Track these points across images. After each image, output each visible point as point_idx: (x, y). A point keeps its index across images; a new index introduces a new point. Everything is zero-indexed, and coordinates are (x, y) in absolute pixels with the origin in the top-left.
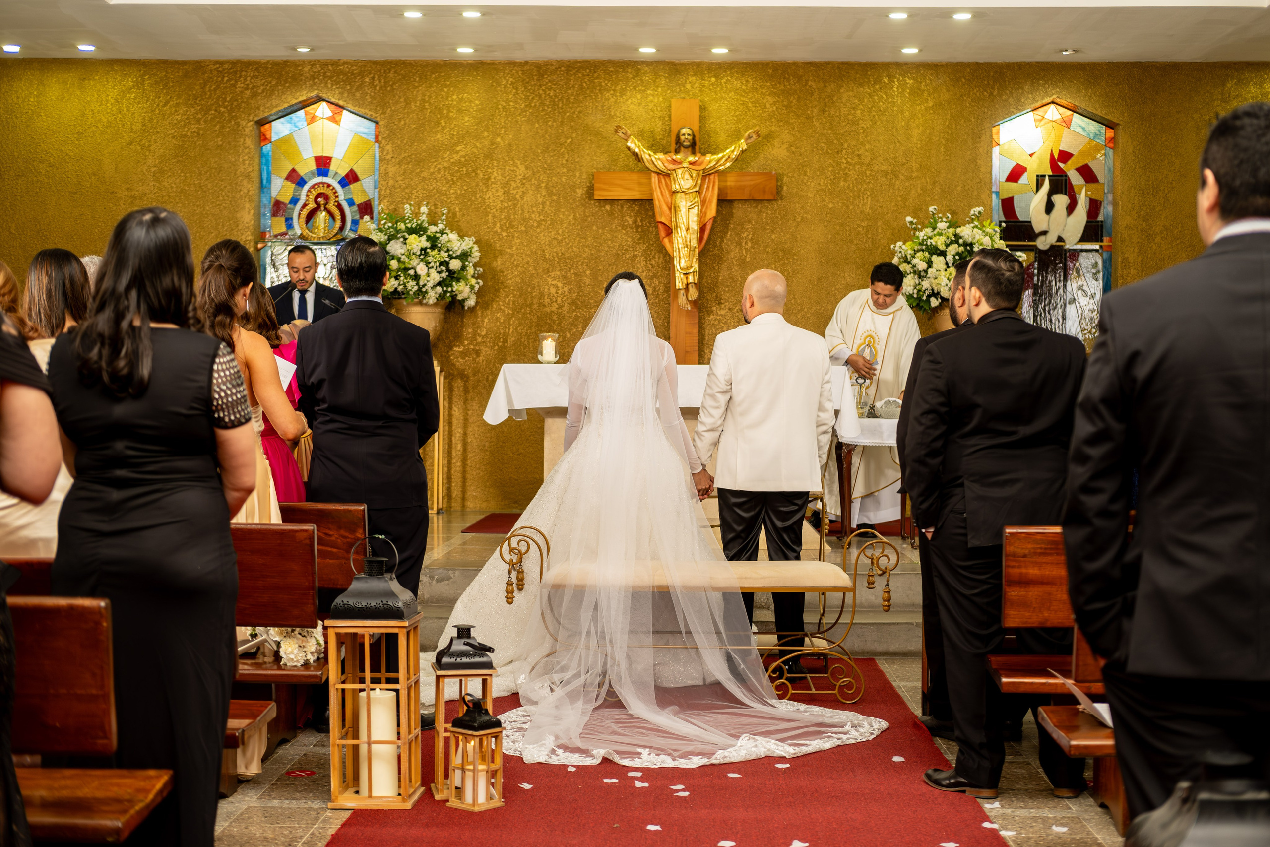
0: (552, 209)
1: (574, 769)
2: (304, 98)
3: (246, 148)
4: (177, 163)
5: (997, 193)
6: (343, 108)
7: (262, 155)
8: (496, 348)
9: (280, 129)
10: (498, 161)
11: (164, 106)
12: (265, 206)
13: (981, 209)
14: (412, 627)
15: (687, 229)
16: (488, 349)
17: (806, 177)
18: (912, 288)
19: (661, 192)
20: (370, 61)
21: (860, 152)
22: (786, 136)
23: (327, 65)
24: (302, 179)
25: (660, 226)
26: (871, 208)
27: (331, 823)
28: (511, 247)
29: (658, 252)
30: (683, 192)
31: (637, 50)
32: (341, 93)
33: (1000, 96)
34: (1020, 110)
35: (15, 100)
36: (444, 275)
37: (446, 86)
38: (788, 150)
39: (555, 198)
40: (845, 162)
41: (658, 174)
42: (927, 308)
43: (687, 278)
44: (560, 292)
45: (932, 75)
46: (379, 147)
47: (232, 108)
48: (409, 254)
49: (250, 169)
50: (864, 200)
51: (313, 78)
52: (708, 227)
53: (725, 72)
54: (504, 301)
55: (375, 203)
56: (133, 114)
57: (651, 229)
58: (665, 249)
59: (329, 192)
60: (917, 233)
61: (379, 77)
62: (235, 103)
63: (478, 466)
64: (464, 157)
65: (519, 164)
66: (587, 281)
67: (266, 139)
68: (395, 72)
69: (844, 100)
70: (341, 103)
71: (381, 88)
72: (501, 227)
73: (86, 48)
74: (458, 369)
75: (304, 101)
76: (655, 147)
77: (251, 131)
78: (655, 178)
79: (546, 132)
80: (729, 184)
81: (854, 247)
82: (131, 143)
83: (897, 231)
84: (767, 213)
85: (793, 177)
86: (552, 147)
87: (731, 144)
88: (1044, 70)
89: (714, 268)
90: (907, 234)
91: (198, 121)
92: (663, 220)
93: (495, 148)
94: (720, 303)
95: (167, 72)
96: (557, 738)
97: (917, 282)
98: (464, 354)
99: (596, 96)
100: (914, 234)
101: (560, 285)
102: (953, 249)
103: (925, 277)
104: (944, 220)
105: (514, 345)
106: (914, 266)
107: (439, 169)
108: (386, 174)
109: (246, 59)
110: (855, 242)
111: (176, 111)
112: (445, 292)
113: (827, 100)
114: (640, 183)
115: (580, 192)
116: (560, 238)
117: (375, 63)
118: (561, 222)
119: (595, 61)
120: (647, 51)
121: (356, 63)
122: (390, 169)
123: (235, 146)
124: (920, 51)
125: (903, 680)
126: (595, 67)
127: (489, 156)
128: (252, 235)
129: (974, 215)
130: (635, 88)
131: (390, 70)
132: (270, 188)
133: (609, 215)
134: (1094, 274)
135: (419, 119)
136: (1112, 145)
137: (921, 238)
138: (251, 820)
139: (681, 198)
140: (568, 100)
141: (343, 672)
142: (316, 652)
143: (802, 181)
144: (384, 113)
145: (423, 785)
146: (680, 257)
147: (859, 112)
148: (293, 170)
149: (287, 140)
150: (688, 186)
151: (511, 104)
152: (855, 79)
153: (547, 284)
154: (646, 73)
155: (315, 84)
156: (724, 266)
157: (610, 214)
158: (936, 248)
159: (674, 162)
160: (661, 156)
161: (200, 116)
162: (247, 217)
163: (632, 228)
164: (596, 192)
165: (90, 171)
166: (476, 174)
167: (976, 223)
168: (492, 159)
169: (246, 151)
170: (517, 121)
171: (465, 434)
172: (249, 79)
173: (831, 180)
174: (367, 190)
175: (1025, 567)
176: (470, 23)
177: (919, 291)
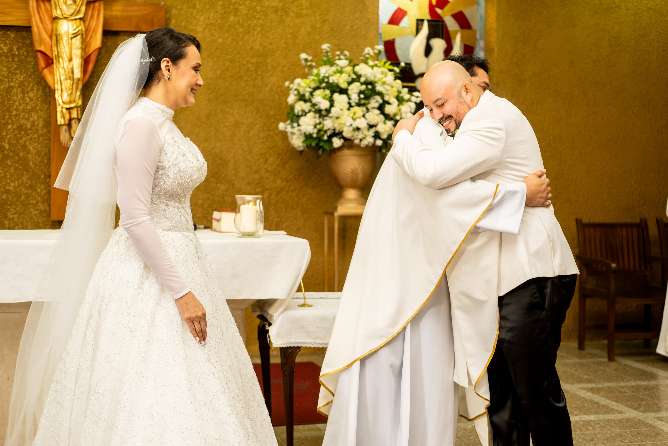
5: (382, 35)
15: (70, 60)
17: (195, 11)
18: (312, 127)
19: (40, 18)
25: (39, 55)
26: (261, 44)
29: (37, 84)
30: (65, 18)
42: (328, 148)
43: (70, 113)
50: (253, 36)
52: (93, 59)
57: (29, 59)
58: (45, 81)
60: (315, 71)
78: (32, 2)
80: (114, 13)
83: (286, 69)
85: (181, 9)
92: (42, 49)
97: (318, 121)
102: (355, 89)
103: (326, 116)
104: (342, 57)
106: (314, 105)
110: (245, 78)
114: (16, 8)
129: (368, 54)
137: (322, 75)
139: (63, 24)
146: (62, 90)
150: (72, 11)
158: (337, 86)
163: (7, 57)
173: (221, 14)
177: (319, 131)
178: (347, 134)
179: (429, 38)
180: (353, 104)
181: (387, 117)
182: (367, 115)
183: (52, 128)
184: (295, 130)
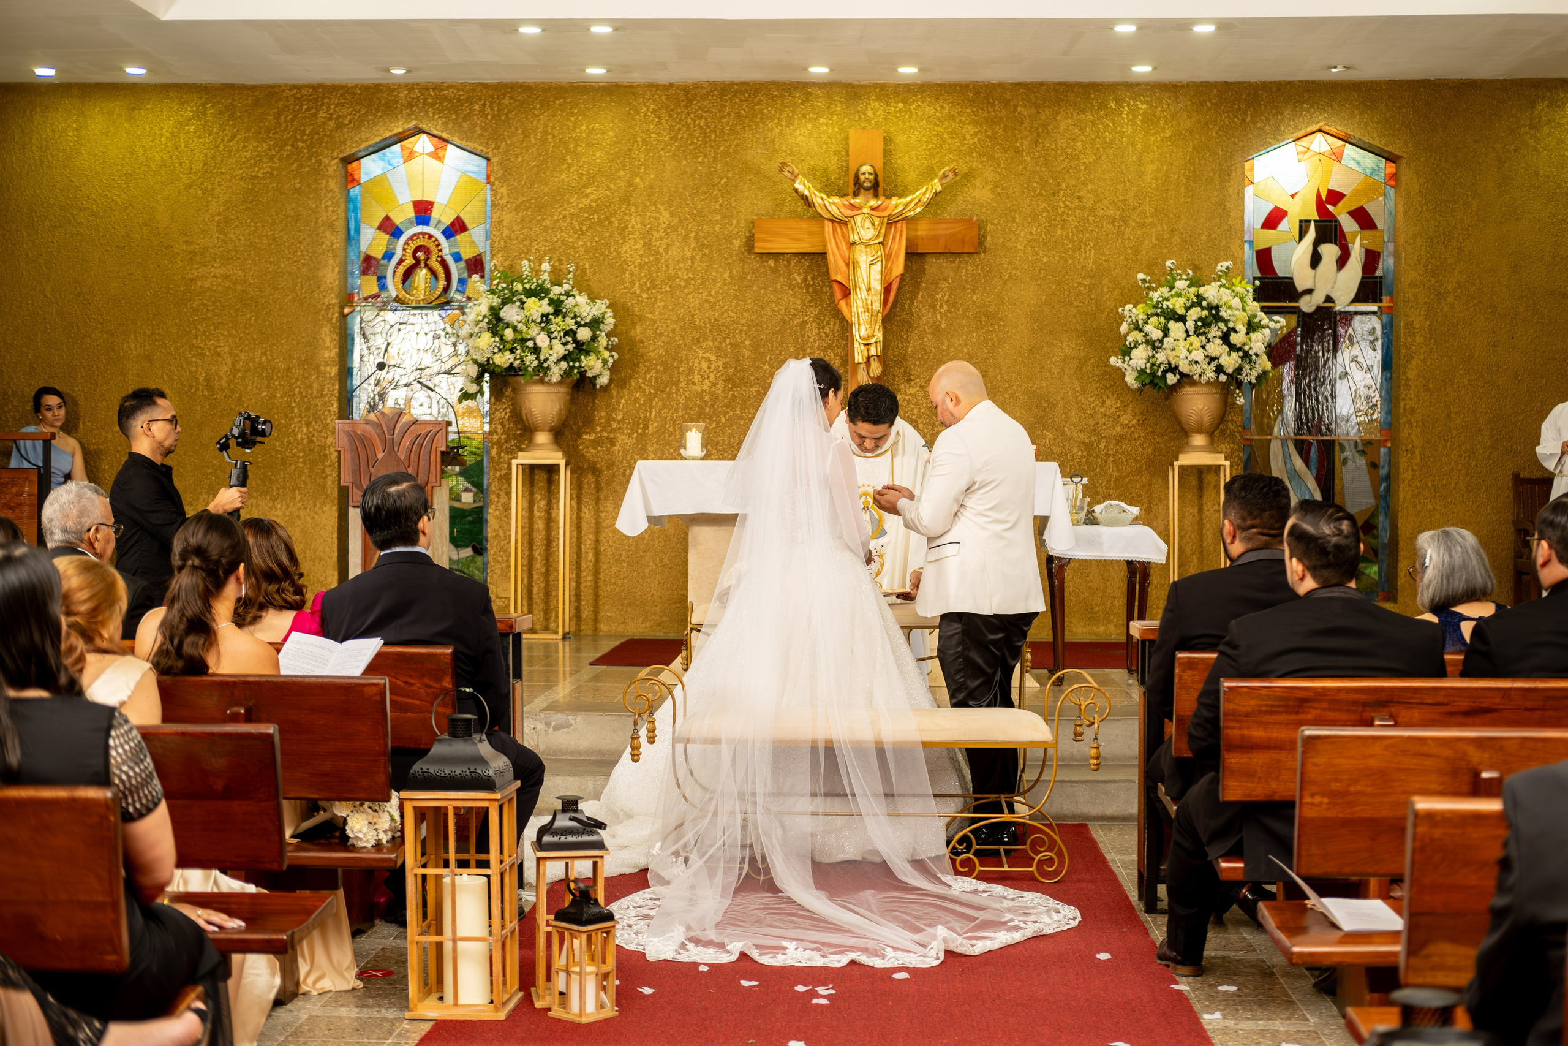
0: (704, 265)
1: (706, 969)
2: (400, 130)
3: (330, 191)
4: (247, 208)
5: (1251, 243)
6: (447, 141)
7: (348, 200)
8: (635, 435)
9: (370, 167)
10: (637, 206)
11: (231, 140)
12: (353, 262)
13: (1229, 263)
14: (506, 800)
15: (869, 290)
16: (625, 437)
17: (1015, 225)
18: (1145, 361)
19: (837, 244)
20: (480, 84)
21: (1081, 194)
22: (990, 174)
23: (428, 89)
24: (398, 228)
25: (835, 285)
26: (1094, 263)
27: (408, 1038)
28: (653, 312)
30: (863, 243)
31: (806, 69)
32: (445, 124)
33: (1255, 123)
34: (1278, 141)
35: (51, 134)
36: (570, 347)
37: (573, 114)
38: (993, 191)
39: (707, 251)
40: (1062, 205)
41: (833, 221)
42: (1165, 386)
43: (868, 350)
44: (713, 367)
45: (1169, 98)
46: (492, 190)
47: (312, 143)
48: (528, 322)
49: (334, 218)
50: (1086, 253)
51: (410, 105)
52: (895, 287)
53: (915, 95)
54: (644, 378)
55: (487, 258)
56: (192, 151)
57: (824, 289)
58: (842, 314)
59: (431, 245)
60: (1151, 293)
61: (491, 103)
62: (316, 137)
63: (613, 581)
64: (595, 201)
65: (662, 208)
66: (747, 353)
67: (353, 180)
68: (511, 98)
69: (1061, 129)
70: (445, 136)
71: (494, 117)
72: (641, 288)
73: (135, 71)
74: (588, 461)
75: (400, 133)
76: (829, 188)
77: (335, 171)
78: (828, 227)
79: (696, 170)
80: (919, 233)
81: (1074, 311)
82: (191, 186)
83: (1126, 291)
84: (967, 268)
85: (998, 224)
86: (703, 189)
87: (922, 184)
88: (1308, 91)
89: (902, 337)
90: (1137, 296)
91: (272, 158)
92: (839, 278)
93: (633, 191)
94: (909, 380)
95: (233, 100)
96: (689, 928)
97: (1151, 354)
98: (596, 443)
99: (757, 126)
100: (1148, 294)
101: (713, 358)
102: (1195, 313)
103: (1160, 348)
104: (1184, 277)
105: (657, 432)
106: (1147, 335)
107: (565, 216)
108: (500, 222)
109: (328, 83)
110: (1076, 304)
111: (244, 147)
112: (572, 368)
113: (1040, 130)
114: (811, 233)
115: (737, 243)
116: (712, 300)
117: (486, 86)
118: (715, 282)
119: (755, 83)
120: (819, 70)
121: (463, 86)
122: (505, 217)
123: (316, 189)
124: (1155, 69)
125: (1119, 852)
126: (756, 90)
127: (626, 200)
128: (337, 297)
129: (1221, 271)
130: (804, 116)
131: (504, 95)
132: (359, 240)
133: (773, 272)
134: (1372, 342)
135: (540, 155)
136: (1393, 183)
137: (1155, 300)
138: (311, 1034)
139: (861, 251)
140: (722, 130)
141: (423, 854)
142: (391, 829)
143: (1010, 229)
144: (497, 148)
145: (520, 989)
146: (859, 323)
147: (1079, 144)
148: (387, 218)
149: (379, 181)
150: (869, 236)
151: (653, 135)
152: (1075, 104)
153: (697, 357)
154: (818, 97)
155: (413, 113)
156: (914, 334)
157: (775, 271)
158: (1174, 312)
159: (852, 206)
160: (836, 199)
161: (273, 152)
162: (330, 276)
163: (800, 288)
164: (756, 245)
165: (141, 221)
166: (610, 222)
167: (1224, 281)
168: (629, 204)
169: (330, 195)
170: (660, 157)
171: (597, 541)
172: (332, 107)
173: (1045, 228)
174: (477, 242)
175: (1248, 728)
176: (599, 39)
177: (1153, 365)
178: (1184, 368)
179: (1316, 244)
180: (1191, 333)
181: (1232, 347)
182: (1208, 346)
183: (849, 367)
184: (1125, 365)
